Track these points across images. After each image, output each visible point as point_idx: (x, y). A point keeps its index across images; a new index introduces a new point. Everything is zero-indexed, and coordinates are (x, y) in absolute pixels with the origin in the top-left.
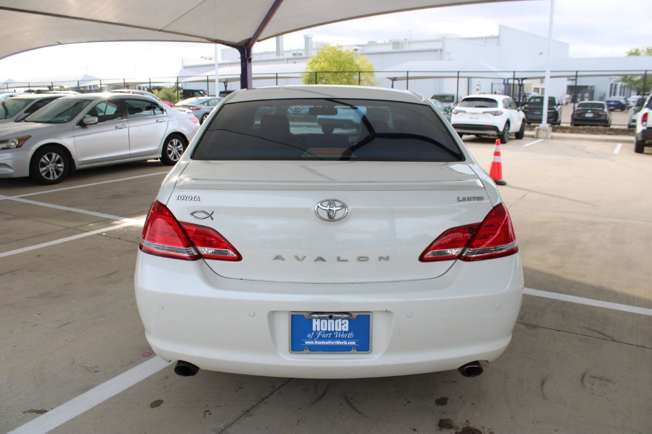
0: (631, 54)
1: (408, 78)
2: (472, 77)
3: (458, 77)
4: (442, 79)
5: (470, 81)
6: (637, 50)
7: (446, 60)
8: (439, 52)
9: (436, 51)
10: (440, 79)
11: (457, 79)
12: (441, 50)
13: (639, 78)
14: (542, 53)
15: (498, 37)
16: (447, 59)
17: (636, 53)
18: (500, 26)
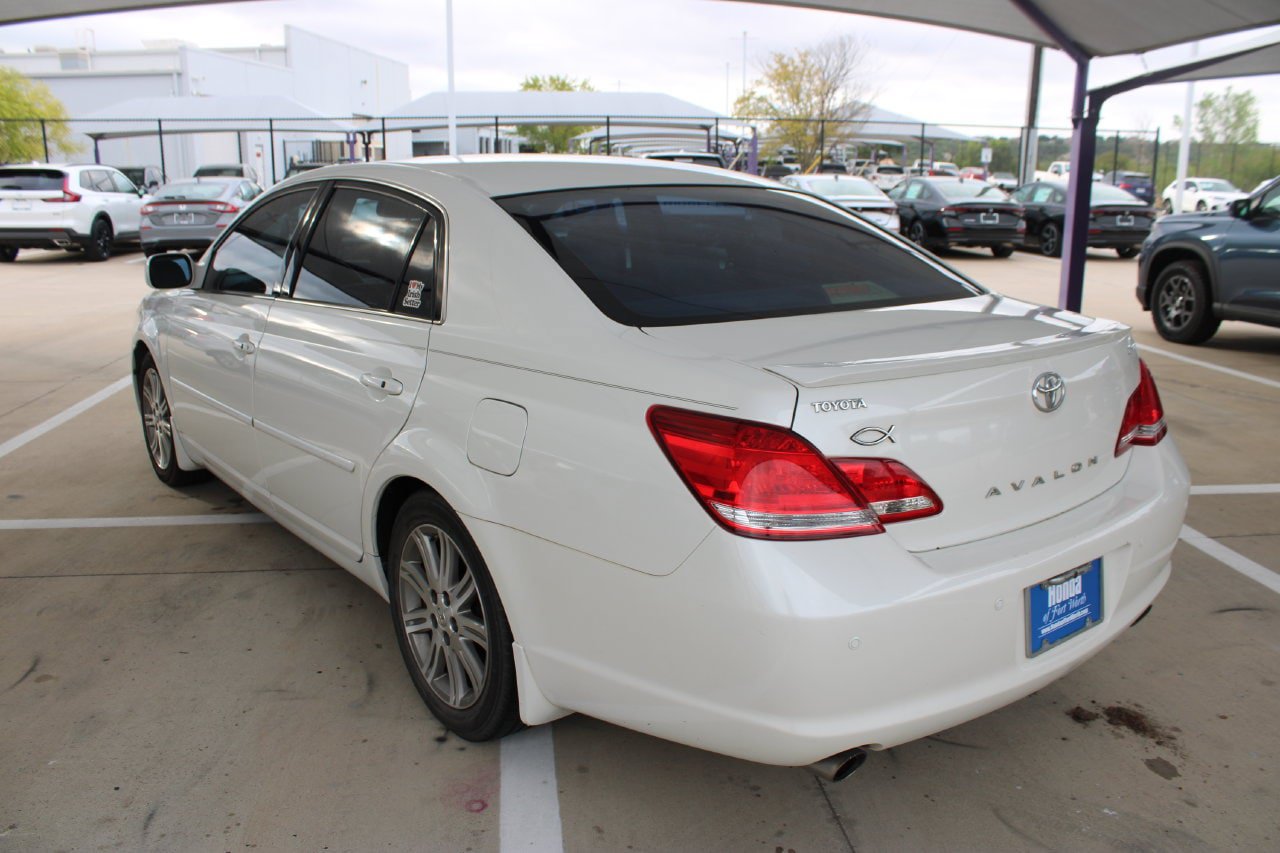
0: (527, 86)
1: (161, 133)
2: (245, 131)
3: (271, 130)
4: (189, 136)
5: (242, 138)
6: (536, 81)
7: (192, 94)
8: (175, 76)
9: (169, 75)
10: (184, 136)
11: (269, 134)
12: (179, 74)
13: (545, 127)
14: (365, 82)
15: (285, 50)
16: (195, 92)
17: (534, 85)
18: (287, 28)
